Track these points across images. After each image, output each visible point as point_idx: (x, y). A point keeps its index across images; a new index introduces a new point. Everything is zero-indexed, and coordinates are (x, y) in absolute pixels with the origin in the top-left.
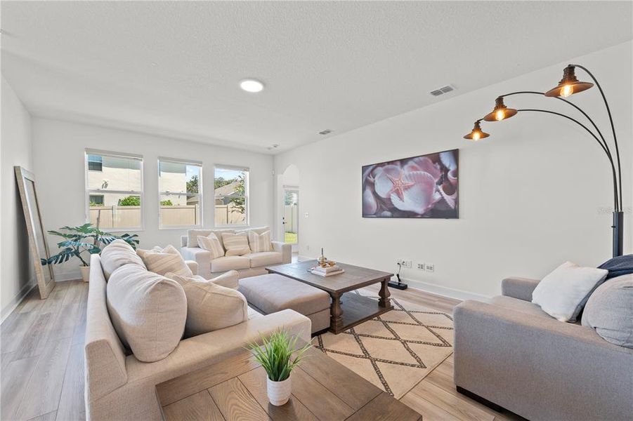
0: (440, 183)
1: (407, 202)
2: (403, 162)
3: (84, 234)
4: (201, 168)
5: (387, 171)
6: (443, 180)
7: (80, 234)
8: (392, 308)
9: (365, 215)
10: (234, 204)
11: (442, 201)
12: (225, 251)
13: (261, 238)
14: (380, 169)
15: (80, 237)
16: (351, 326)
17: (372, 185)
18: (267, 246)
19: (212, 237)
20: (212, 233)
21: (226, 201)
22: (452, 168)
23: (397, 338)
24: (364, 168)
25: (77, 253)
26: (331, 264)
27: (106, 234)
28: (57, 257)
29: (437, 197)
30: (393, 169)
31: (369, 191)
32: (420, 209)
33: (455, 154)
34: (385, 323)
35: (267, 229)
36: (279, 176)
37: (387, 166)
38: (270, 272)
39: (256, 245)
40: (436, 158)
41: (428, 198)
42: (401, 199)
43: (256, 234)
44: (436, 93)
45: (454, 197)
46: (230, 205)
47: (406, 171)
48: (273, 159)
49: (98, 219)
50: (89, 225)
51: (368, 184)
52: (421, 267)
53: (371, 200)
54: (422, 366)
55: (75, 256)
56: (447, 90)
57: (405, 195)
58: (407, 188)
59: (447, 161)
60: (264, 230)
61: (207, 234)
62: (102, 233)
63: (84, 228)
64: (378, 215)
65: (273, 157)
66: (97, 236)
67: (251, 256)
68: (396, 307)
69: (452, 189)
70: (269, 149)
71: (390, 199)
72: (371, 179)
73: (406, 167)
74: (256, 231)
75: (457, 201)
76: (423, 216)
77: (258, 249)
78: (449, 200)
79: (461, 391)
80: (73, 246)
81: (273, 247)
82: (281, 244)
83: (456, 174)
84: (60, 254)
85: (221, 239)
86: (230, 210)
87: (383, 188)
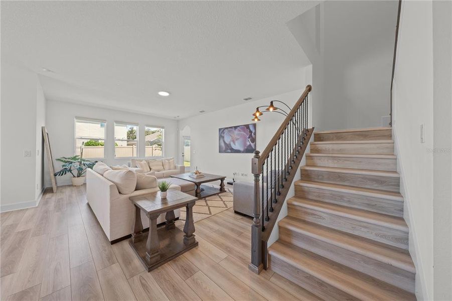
0: (249, 138)
1: (237, 146)
2: (236, 127)
3: (74, 161)
4: (138, 127)
5: (229, 131)
6: (250, 136)
7: (72, 161)
8: (226, 191)
9: (220, 152)
10: (157, 146)
11: (250, 145)
12: (151, 169)
13: (169, 163)
14: (226, 130)
15: (71, 163)
16: (205, 197)
17: (223, 137)
18: (172, 167)
19: (144, 162)
20: (144, 161)
21: (152, 143)
22: (253, 131)
23: (222, 200)
24: (220, 129)
25: (70, 171)
26: (200, 173)
27: (87, 161)
28: (60, 172)
29: (248, 144)
30: (231, 131)
31: (222, 141)
32: (242, 149)
33: (255, 125)
34: (220, 197)
35: (173, 158)
36: (181, 131)
37: (229, 129)
38: (172, 177)
39: (167, 167)
40: (247, 126)
41: (245, 144)
42: (235, 144)
43: (167, 161)
44: (246, 99)
45: (254, 143)
46: (154, 146)
47: (236, 132)
48: (178, 123)
49: (82, 153)
50: (76, 156)
51: (221, 137)
52: (242, 175)
53: (223, 144)
54: (226, 207)
55: (69, 172)
56: (250, 99)
57: (237, 143)
58: (237, 139)
59: (252, 128)
60: (171, 159)
61: (141, 161)
62: (84, 160)
63: (75, 158)
64: (225, 152)
65: (178, 121)
66: (81, 163)
67: (164, 172)
68: (227, 191)
69: (254, 140)
70: (175, 117)
71: (230, 144)
72: (223, 135)
73: (236, 130)
74: (167, 160)
75: (255, 146)
76: (243, 152)
77: (168, 168)
78: (252, 145)
79: (236, 212)
80: (68, 167)
81: (175, 168)
82: (179, 166)
83: (255, 134)
84: (62, 171)
85: (149, 163)
86: (154, 149)
87: (227, 139)
